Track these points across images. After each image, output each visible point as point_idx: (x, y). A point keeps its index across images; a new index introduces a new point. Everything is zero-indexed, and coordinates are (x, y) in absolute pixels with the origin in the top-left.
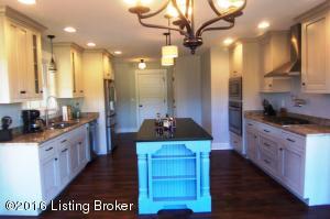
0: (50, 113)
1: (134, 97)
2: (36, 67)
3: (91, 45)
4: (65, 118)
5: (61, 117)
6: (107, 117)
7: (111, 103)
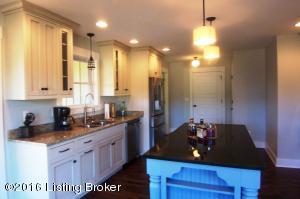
0: (90, 110)
3: (134, 42)
6: (151, 117)
7: (157, 103)
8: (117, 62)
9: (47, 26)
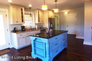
1: (65, 23)
2: (22, 16)
4: (37, 28)
5: (36, 28)
8: (39, 14)
9: (17, 8)
